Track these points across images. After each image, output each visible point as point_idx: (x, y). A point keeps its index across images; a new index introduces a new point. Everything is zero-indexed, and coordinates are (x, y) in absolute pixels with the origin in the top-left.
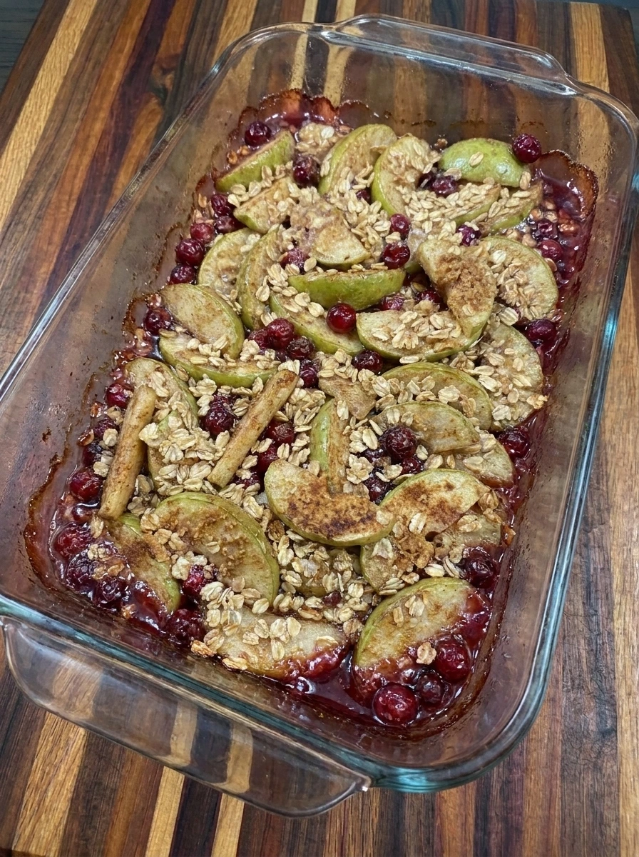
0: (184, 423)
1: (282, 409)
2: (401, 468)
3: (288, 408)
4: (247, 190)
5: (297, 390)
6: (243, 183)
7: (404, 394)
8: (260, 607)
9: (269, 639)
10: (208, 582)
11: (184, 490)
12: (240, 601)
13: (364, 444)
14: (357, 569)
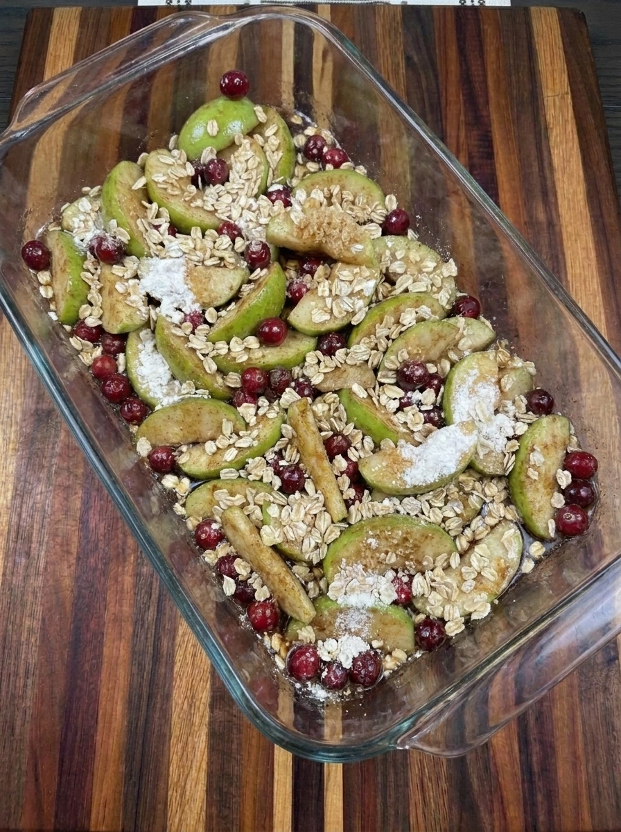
0: (279, 505)
1: (321, 430)
2: (432, 390)
3: (325, 425)
4: (91, 304)
5: (314, 408)
6: (83, 303)
7: (380, 342)
8: (455, 561)
9: (479, 574)
10: (411, 581)
11: (328, 545)
12: (439, 571)
13: (395, 399)
14: (478, 476)
